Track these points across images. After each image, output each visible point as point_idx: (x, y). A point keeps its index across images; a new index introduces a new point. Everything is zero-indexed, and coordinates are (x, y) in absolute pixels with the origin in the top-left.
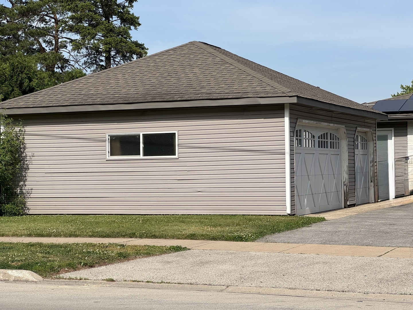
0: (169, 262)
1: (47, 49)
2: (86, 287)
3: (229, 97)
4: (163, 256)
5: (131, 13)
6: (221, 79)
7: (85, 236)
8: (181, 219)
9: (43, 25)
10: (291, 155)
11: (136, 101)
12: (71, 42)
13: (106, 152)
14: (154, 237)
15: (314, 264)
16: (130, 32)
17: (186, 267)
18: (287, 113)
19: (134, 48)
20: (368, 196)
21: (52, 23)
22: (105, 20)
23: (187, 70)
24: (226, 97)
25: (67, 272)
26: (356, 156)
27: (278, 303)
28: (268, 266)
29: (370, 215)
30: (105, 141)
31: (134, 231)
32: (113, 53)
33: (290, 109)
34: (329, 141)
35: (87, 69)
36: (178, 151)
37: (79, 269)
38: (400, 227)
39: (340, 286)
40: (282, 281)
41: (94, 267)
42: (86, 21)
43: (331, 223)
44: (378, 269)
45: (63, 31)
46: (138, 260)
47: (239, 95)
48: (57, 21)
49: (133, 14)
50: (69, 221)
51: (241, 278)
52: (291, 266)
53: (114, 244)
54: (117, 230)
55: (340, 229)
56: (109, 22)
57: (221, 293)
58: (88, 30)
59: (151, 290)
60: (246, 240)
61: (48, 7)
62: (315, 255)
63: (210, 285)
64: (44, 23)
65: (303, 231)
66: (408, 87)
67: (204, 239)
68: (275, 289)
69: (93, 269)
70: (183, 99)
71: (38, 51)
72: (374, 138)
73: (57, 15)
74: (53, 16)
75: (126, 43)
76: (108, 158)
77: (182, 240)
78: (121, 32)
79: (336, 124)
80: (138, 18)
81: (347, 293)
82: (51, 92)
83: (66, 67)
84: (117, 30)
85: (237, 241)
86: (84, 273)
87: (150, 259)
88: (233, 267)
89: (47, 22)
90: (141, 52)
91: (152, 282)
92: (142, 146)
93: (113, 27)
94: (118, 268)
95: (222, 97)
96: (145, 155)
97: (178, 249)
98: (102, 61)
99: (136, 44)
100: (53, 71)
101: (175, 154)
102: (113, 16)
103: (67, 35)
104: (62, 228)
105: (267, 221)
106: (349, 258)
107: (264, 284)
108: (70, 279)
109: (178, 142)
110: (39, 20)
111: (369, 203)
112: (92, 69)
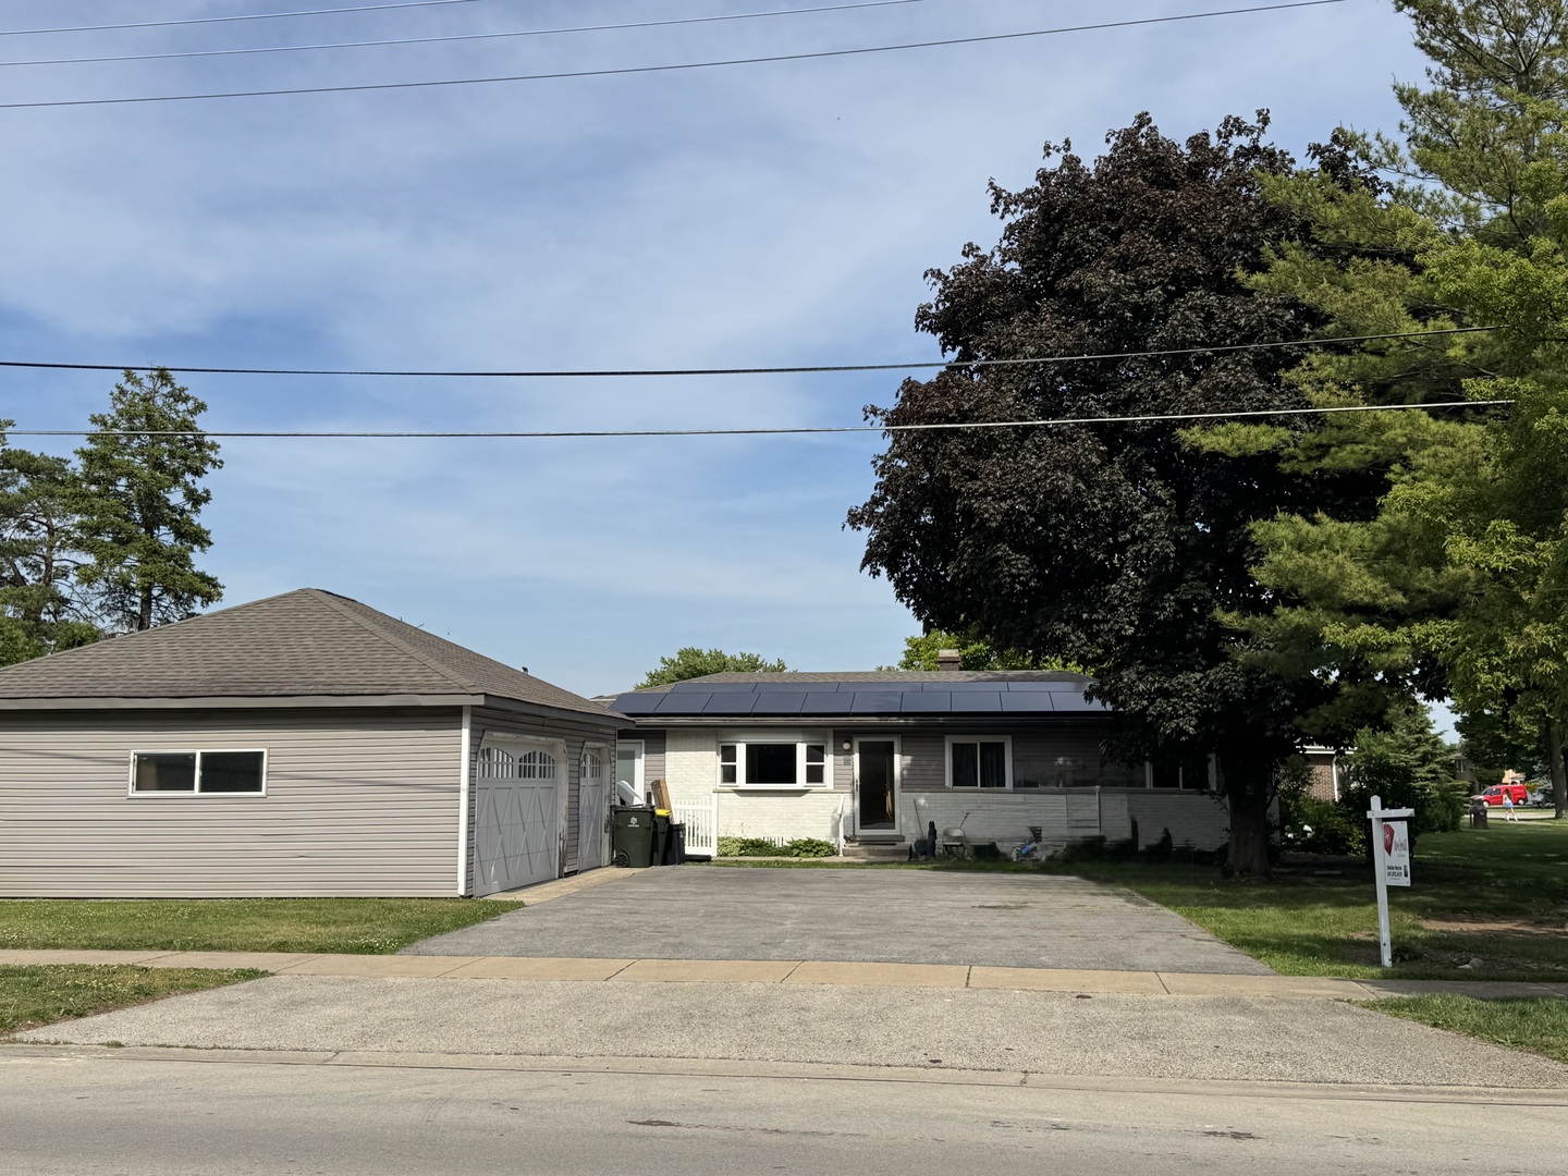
0: (231, 1003)
1: (29, 578)
2: (64, 1061)
3: (366, 692)
4: (222, 989)
5: (196, 523)
6: (352, 659)
7: (75, 947)
8: (264, 910)
9: (23, 536)
10: (471, 792)
11: (192, 694)
12: (76, 568)
13: (128, 785)
14: (210, 947)
15: (496, 999)
16: (191, 555)
17: (263, 1013)
18: (466, 721)
19: (198, 585)
20: (599, 856)
21: (42, 533)
22: (145, 533)
23: (292, 641)
24: (359, 692)
25: (29, 1027)
26: (581, 788)
27: (424, 1087)
28: (415, 1006)
29: (599, 892)
30: (127, 763)
31: (171, 937)
32: (155, 592)
33: (472, 715)
34: (538, 765)
35: (105, 617)
36: (267, 784)
37: (55, 1021)
38: (646, 918)
39: (536, 1043)
40: (436, 1037)
41: (86, 1016)
42: (108, 532)
43: (534, 912)
44: (603, 1007)
45: (62, 547)
46: (173, 999)
47: (383, 689)
48: (51, 531)
49: (199, 524)
50: (45, 915)
51: (364, 1033)
52: (457, 1005)
53: (129, 965)
54: (137, 935)
55: (547, 925)
56: (152, 537)
57: (322, 1069)
58: (111, 548)
59: (192, 1066)
60: (381, 952)
61: (36, 504)
62: (500, 982)
63: (305, 1050)
64: (27, 532)
65: (483, 930)
66: (673, 661)
67: (302, 951)
68: (422, 1055)
69: (83, 1021)
70: (280, 693)
71: (10, 582)
72: (613, 759)
73: (53, 520)
74: (45, 520)
75: (182, 575)
76: (130, 794)
77: (262, 954)
78: (174, 556)
79: (551, 737)
80: (208, 533)
81: (546, 1058)
82: (27, 670)
83: (63, 612)
84: (166, 552)
85: (364, 954)
86: (63, 1030)
87: (196, 997)
88: (351, 1012)
89: (32, 531)
90: (210, 593)
91: (196, 1047)
92: (198, 773)
93: (160, 546)
94: (132, 1017)
95: (353, 692)
96: (203, 789)
97: (251, 974)
98: (134, 603)
99: (203, 578)
100: (38, 620)
101: (259, 790)
102: (161, 527)
103: (69, 555)
104: (29, 930)
105: (422, 912)
106: (556, 984)
107: (404, 1046)
108: (35, 1042)
109: (268, 767)
110: (18, 527)
111: (600, 867)
112: (115, 617)
